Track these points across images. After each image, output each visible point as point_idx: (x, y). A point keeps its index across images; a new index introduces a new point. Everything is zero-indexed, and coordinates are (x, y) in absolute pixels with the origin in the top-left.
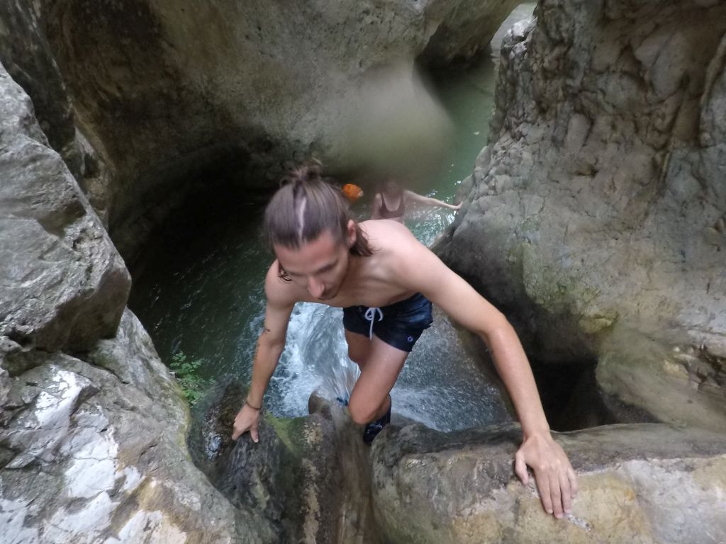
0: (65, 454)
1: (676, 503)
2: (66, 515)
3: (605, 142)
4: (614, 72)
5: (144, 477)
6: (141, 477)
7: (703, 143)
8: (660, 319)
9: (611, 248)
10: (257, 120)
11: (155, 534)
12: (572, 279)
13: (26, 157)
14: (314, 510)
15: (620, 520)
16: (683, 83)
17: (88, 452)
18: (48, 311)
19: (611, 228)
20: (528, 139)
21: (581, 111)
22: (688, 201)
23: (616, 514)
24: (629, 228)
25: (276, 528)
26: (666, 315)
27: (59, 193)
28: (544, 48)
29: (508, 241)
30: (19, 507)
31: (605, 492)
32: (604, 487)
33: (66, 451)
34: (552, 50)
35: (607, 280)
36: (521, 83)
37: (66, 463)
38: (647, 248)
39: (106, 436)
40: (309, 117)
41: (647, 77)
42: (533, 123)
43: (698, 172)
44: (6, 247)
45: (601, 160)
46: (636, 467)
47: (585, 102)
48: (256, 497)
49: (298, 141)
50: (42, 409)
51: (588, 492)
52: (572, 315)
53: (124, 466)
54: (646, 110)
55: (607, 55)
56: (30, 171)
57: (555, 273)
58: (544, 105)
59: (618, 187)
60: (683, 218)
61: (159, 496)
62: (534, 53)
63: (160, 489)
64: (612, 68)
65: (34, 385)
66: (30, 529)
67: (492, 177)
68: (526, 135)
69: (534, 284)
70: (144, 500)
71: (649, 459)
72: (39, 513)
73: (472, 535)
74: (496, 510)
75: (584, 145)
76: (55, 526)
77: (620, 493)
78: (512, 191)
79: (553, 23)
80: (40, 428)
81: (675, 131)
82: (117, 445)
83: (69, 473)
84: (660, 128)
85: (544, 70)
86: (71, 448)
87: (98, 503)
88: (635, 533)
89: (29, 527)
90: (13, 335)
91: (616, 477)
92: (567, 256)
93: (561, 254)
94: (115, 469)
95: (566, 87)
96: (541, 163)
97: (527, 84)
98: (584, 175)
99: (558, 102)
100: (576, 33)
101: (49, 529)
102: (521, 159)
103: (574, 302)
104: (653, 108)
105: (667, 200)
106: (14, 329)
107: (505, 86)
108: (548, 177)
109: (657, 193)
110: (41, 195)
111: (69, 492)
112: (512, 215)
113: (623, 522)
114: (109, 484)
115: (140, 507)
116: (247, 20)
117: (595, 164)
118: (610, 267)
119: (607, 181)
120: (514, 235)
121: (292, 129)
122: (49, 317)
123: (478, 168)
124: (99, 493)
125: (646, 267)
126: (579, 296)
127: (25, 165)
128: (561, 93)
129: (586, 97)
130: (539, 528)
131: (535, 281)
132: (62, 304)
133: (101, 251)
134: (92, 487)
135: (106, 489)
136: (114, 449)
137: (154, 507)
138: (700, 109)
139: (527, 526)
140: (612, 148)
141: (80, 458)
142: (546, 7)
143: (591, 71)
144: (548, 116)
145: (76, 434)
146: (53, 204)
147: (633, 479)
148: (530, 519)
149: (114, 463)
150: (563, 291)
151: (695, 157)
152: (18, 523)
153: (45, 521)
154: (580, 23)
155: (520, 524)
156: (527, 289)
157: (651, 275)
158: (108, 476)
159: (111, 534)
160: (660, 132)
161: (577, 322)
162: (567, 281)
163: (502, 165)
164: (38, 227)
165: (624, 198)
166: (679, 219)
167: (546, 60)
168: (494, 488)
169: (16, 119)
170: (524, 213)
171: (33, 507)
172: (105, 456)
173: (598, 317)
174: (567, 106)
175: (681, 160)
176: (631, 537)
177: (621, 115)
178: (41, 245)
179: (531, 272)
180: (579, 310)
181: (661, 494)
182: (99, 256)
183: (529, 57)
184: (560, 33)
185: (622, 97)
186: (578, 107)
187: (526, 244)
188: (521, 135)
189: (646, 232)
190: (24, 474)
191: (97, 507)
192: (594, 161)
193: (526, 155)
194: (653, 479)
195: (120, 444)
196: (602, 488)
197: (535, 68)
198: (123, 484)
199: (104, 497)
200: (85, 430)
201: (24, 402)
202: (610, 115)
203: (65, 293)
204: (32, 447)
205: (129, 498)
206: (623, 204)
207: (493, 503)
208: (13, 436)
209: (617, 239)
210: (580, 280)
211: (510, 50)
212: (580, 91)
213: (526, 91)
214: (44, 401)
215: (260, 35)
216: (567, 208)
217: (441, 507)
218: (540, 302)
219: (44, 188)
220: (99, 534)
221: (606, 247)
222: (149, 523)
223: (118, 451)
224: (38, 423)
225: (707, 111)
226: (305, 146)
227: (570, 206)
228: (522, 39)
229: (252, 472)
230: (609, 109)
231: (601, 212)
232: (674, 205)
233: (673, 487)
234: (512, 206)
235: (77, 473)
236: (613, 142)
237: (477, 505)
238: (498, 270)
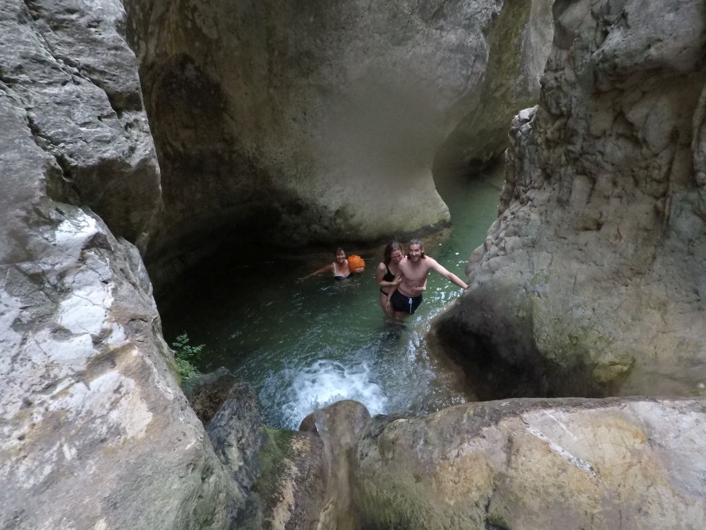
0: (67, 285)
1: (696, 447)
2: (50, 338)
3: (608, 198)
4: (610, 135)
5: (128, 341)
6: (126, 339)
7: (699, 181)
8: (680, 359)
9: (622, 294)
10: (292, 185)
11: (123, 401)
12: (583, 328)
13: (111, 43)
14: (288, 502)
15: (630, 466)
16: (674, 136)
17: (86, 293)
18: (91, 157)
19: (620, 275)
20: (535, 203)
21: (583, 172)
22: (693, 239)
23: (624, 457)
24: (638, 273)
25: (244, 493)
26: (685, 355)
27: (127, 81)
28: (546, 124)
29: (518, 297)
30: (13, 306)
31: (609, 431)
32: (609, 426)
33: (68, 283)
34: (553, 124)
35: (620, 326)
36: (528, 156)
37: (65, 295)
38: (658, 291)
39: (106, 288)
40: (337, 188)
41: (640, 135)
42: (539, 188)
43: (699, 210)
44: (78, 97)
45: (605, 214)
46: (645, 409)
47: (587, 164)
48: (230, 457)
49: (326, 207)
50: (61, 231)
51: (590, 429)
52: (585, 366)
53: (113, 320)
54: (643, 164)
55: (603, 121)
56: (111, 55)
57: (566, 325)
58: (548, 171)
59: (624, 236)
60: (691, 257)
61: (137, 365)
62: (538, 128)
63: (139, 360)
64: (608, 133)
65: (62, 213)
66: (14, 333)
67: (502, 239)
68: (534, 198)
69: (544, 338)
70: (122, 363)
71: (659, 401)
72: (29, 322)
73: (458, 482)
74: (486, 450)
75: (588, 203)
76: (37, 343)
77: (628, 434)
78: (521, 250)
79: (554, 102)
80: (54, 245)
81: (672, 178)
82: (112, 299)
83: (64, 304)
84: (658, 177)
85: (547, 141)
86: (74, 282)
87: (81, 341)
88: (650, 483)
89: (16, 330)
90: (60, 159)
91: (623, 417)
92: (578, 306)
93: (571, 305)
94: (104, 318)
95: (568, 153)
96: (548, 222)
97: (533, 156)
98: (590, 230)
99: (562, 166)
100: (573, 105)
101: (31, 342)
102: (528, 220)
103: (587, 352)
104: (649, 161)
105: (673, 241)
106: (62, 155)
107: (514, 162)
108: (556, 234)
109: (662, 237)
110: (114, 75)
111: (59, 320)
112: (521, 273)
113: (634, 468)
114: (96, 329)
115: (116, 367)
116: (296, 107)
117: (600, 218)
118: (622, 313)
119: (613, 231)
120: (524, 290)
121: (322, 196)
122: (91, 162)
123: (489, 237)
124: (84, 333)
125: (660, 310)
126: (592, 345)
127: (109, 49)
128: (563, 158)
129: (587, 160)
130: (534, 470)
131: (546, 334)
132: (105, 159)
133: (145, 141)
134: (80, 325)
135: (92, 333)
136: (109, 301)
137: (130, 373)
138: (692, 153)
139: (521, 467)
140: (615, 202)
141: (78, 296)
142: (547, 89)
143: (589, 136)
144: (553, 180)
145: (82, 271)
146: (120, 86)
147: (642, 420)
148: (524, 459)
149: (106, 312)
150: (575, 342)
151: (693, 196)
152: (7, 321)
153: (30, 333)
154: (575, 97)
155: (514, 465)
156: (537, 344)
157: (666, 317)
158: (97, 321)
159: (83, 380)
160: (659, 182)
161: (591, 372)
162: (578, 331)
163: (511, 227)
164: (105, 96)
165: (630, 245)
166: (687, 258)
167: (549, 132)
168: (485, 426)
169: (113, 19)
170: (533, 269)
171: (25, 313)
172: (100, 303)
173: (613, 364)
174: (570, 170)
175: (681, 201)
176: (645, 488)
177: (620, 171)
178: (103, 109)
179: (542, 325)
180: (593, 359)
181: (677, 437)
182: (143, 144)
183: (533, 132)
184: (560, 108)
185: (619, 155)
186: (580, 169)
187: (535, 298)
188: (529, 199)
189: (655, 275)
190: (28, 282)
191: (78, 345)
192: (599, 216)
193: (534, 216)
194: (666, 421)
195: (115, 300)
196: (606, 427)
197: (539, 140)
198: (108, 336)
199: (87, 340)
200: (90, 272)
201: (50, 217)
202: (610, 173)
203: (109, 152)
204: (43, 260)
205: (109, 354)
206: (630, 251)
207: (483, 441)
208: (33, 237)
209: (627, 286)
210: (591, 328)
211: (517, 130)
212: (581, 155)
213: (532, 162)
214: (66, 226)
215: (304, 119)
216: (575, 260)
217: (425, 456)
218: (552, 356)
219: (117, 72)
220: (73, 373)
221: (616, 294)
222: (121, 386)
223: (112, 304)
224: (55, 240)
225: (698, 152)
226: (331, 212)
227: (577, 259)
228: (527, 121)
229: (230, 433)
230: (608, 167)
231: (609, 260)
232: (680, 245)
233: (691, 429)
234: (521, 264)
235: (71, 306)
236: (615, 197)
237: (466, 445)
238: (508, 327)
